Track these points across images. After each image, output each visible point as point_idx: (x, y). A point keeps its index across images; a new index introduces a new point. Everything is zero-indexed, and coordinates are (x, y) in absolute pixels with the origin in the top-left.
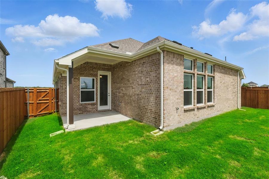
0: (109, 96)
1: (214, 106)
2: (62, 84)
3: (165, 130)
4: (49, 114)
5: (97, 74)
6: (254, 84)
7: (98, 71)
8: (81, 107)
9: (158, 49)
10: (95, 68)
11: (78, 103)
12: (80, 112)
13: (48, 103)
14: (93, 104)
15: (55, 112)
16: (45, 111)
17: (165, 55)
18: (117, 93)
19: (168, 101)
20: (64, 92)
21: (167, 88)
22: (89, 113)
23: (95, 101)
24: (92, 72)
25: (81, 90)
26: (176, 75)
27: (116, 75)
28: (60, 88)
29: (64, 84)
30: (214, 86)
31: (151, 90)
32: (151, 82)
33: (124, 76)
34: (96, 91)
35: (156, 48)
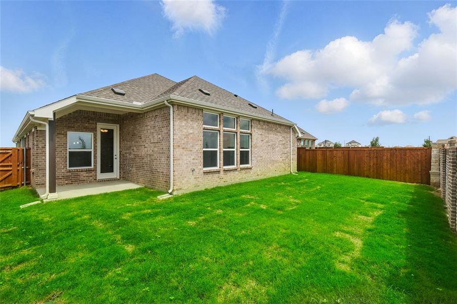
0: (116, 159)
1: (251, 168)
2: (37, 141)
3: (175, 193)
4: (12, 189)
5: (96, 127)
6: (356, 144)
7: (98, 123)
8: (69, 174)
9: (166, 102)
10: (92, 119)
11: (63, 169)
12: (66, 182)
13: (11, 170)
14: (90, 171)
15: (23, 185)
16: (5, 184)
17: (175, 110)
18: (128, 155)
19: (180, 162)
20: (40, 153)
21: (179, 146)
22: (82, 184)
23: (92, 167)
24: (86, 125)
25: (68, 150)
26: (191, 132)
27: (126, 130)
28: (33, 148)
29: (40, 141)
30: (251, 145)
31: (162, 149)
32: (162, 140)
33: (135, 132)
34: (94, 152)
35: (164, 101)
